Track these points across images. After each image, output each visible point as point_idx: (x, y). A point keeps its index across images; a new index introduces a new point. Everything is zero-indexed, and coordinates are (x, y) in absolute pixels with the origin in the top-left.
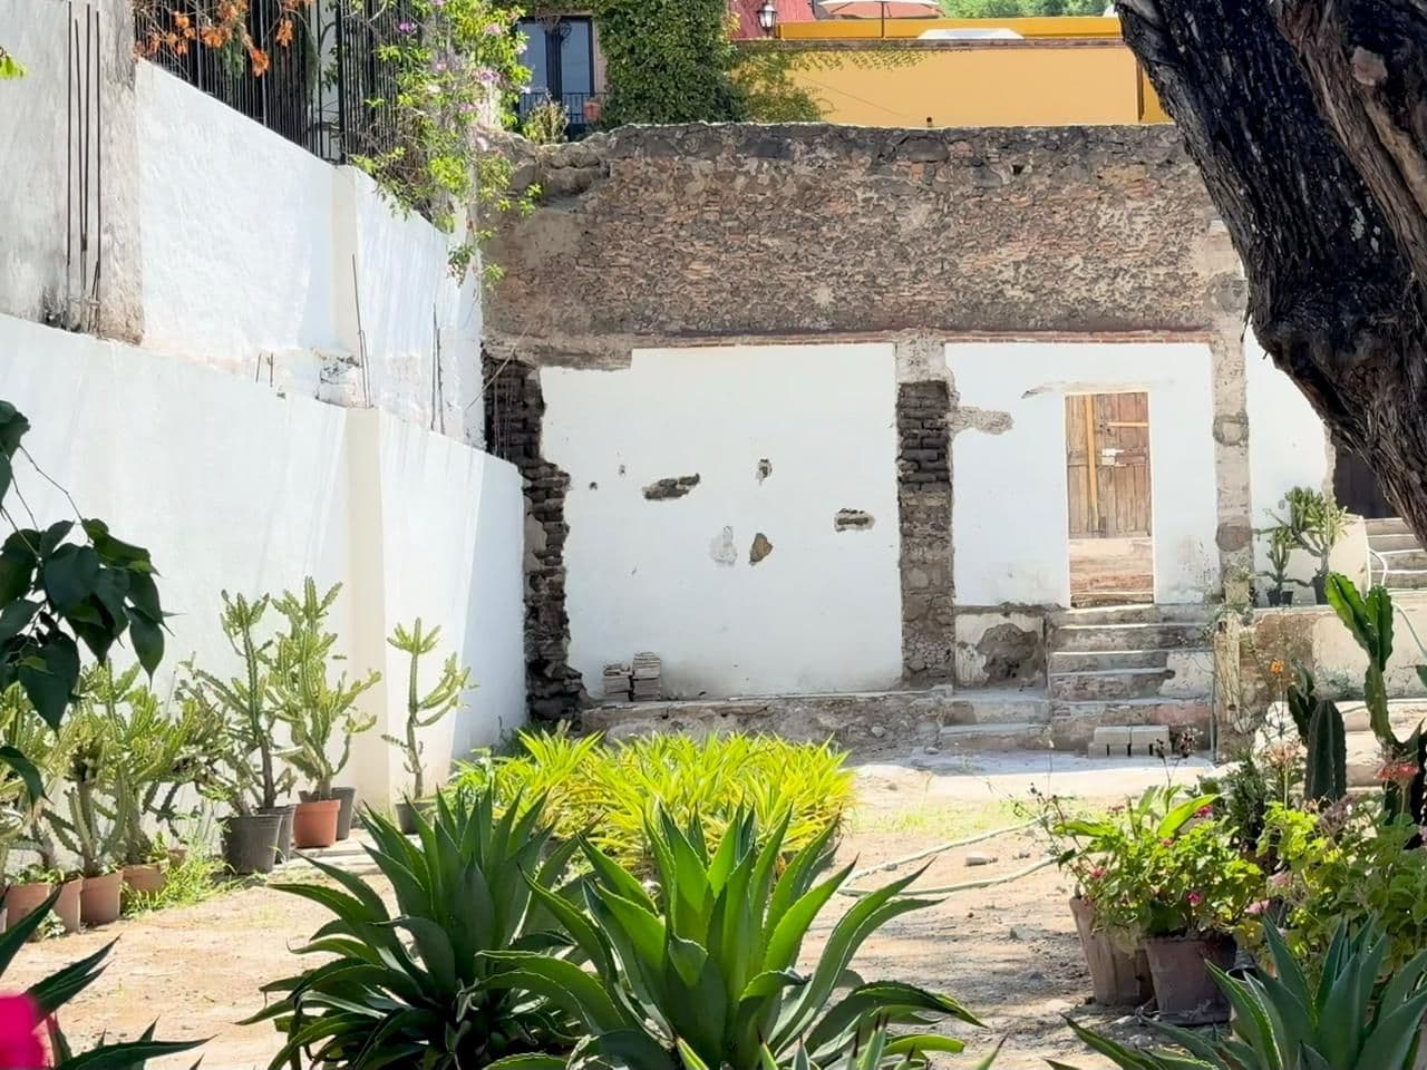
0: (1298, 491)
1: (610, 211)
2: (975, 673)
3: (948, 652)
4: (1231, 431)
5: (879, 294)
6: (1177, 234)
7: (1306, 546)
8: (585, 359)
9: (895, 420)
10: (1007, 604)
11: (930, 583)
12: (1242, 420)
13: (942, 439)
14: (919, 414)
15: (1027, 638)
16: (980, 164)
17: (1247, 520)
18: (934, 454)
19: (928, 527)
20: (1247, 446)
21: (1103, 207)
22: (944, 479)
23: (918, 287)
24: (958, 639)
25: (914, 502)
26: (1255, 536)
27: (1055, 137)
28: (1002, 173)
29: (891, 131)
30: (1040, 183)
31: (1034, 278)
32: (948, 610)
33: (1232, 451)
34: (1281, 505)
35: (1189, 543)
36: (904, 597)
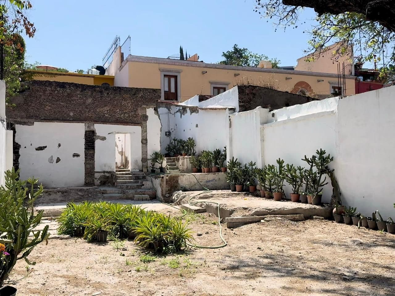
0: (156, 152)
1: (30, 95)
2: (98, 183)
3: (93, 180)
4: (144, 142)
5: (82, 114)
6: (136, 107)
7: (158, 162)
8: (24, 123)
9: (84, 137)
10: (104, 171)
11: (90, 167)
12: (146, 140)
13: (93, 141)
14: (89, 136)
15: (108, 177)
16: (101, 92)
17: (147, 157)
18: (92, 144)
19: (90, 157)
20: (147, 144)
21: (123, 101)
22: (93, 148)
23: (89, 113)
24: (95, 177)
25: (87, 152)
26: (148, 160)
27: (115, 88)
28: (105, 94)
29: (85, 85)
30: (112, 96)
31: (110, 113)
32: (93, 172)
33: (144, 145)
34: (153, 155)
35: (137, 161)
36: (85, 170)
